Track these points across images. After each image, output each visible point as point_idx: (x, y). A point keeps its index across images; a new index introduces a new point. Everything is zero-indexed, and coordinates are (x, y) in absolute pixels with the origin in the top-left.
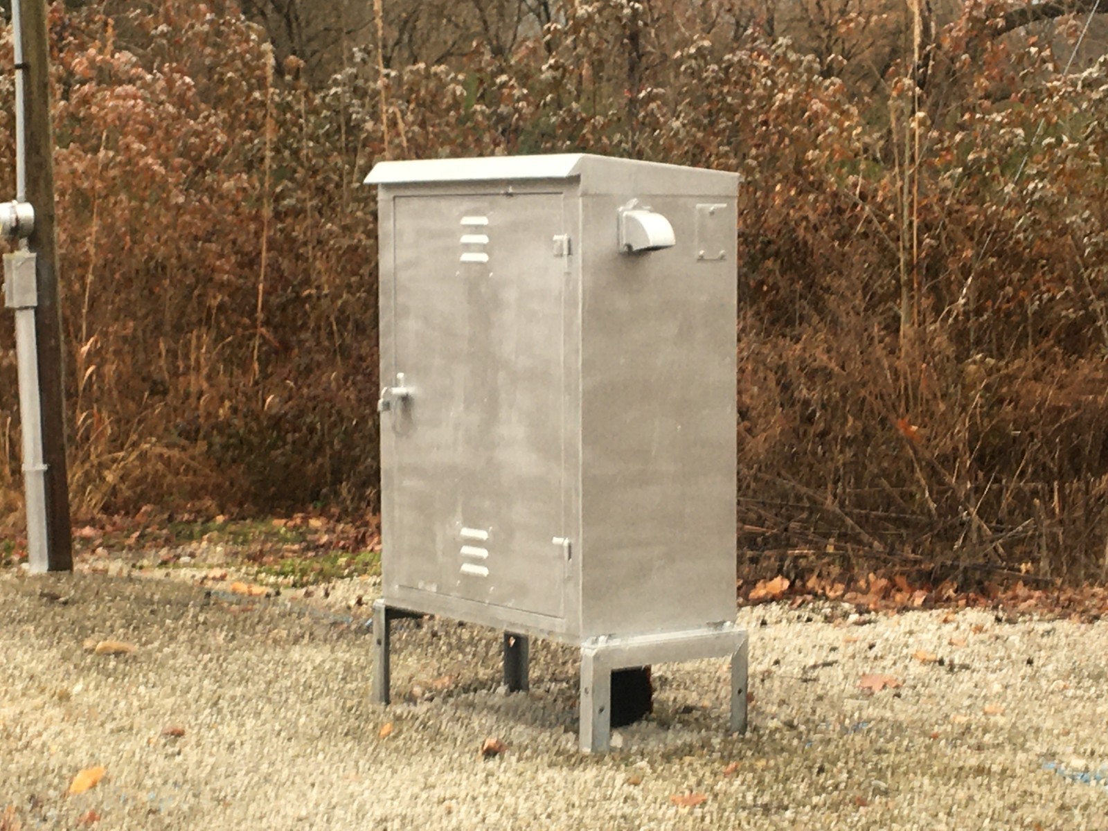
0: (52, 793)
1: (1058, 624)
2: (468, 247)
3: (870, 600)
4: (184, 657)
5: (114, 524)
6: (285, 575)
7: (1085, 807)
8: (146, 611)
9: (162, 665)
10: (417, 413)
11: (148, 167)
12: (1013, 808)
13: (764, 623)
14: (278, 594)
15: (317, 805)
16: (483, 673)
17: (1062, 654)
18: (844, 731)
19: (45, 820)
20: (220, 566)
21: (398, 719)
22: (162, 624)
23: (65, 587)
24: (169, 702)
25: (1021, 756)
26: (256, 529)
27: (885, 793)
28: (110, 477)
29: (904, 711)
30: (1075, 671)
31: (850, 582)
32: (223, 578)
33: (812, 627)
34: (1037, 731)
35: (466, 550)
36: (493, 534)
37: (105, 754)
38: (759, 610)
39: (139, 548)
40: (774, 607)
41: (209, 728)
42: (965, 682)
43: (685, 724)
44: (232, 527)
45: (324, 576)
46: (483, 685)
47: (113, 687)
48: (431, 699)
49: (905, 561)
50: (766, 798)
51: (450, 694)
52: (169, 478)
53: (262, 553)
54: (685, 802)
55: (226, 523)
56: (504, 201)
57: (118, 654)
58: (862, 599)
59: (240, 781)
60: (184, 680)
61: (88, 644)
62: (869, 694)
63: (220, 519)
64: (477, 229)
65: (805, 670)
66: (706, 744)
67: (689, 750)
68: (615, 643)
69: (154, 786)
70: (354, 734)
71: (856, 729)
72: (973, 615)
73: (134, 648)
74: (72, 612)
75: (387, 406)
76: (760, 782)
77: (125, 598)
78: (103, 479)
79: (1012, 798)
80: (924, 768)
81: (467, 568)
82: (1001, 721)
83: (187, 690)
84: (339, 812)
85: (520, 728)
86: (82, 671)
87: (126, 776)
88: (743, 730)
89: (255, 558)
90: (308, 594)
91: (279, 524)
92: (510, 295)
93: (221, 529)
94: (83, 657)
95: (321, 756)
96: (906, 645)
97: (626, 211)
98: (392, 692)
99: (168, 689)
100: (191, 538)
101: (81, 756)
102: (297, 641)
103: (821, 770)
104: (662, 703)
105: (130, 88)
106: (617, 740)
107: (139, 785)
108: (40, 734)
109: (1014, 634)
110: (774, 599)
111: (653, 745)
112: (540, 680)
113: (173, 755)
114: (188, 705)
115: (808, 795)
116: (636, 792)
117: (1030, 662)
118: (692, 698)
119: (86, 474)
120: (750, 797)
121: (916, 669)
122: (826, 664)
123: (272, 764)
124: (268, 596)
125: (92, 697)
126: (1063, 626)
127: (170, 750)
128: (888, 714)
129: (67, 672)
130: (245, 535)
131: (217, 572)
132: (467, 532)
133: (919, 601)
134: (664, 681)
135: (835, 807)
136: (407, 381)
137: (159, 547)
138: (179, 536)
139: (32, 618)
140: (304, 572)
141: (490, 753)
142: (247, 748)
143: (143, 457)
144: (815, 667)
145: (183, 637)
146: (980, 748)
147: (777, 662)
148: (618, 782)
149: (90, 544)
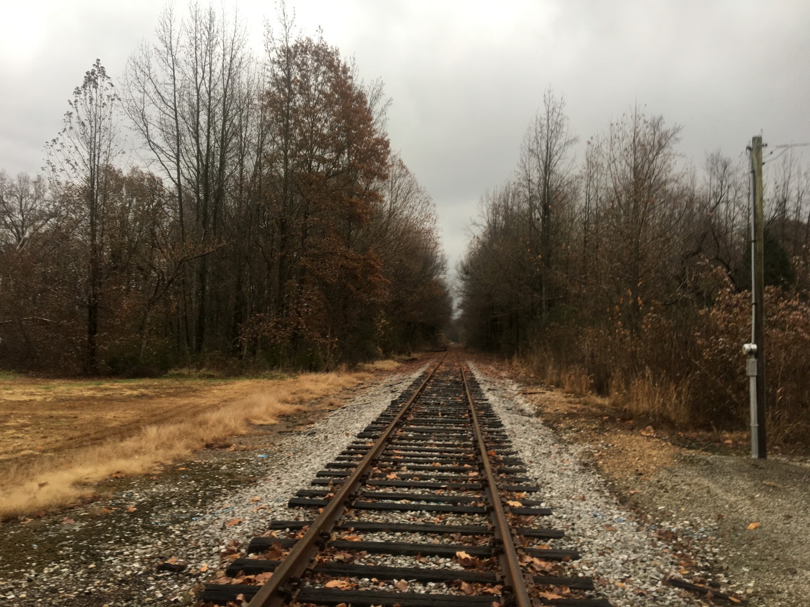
0: (741, 528)
4: (797, 491)
5: (786, 446)
8: (788, 475)
9: (789, 493)
19: (737, 536)
22: (792, 480)
23: (762, 463)
24: (789, 506)
28: (786, 432)
37: (762, 518)
39: (793, 455)
41: (802, 517)
47: (770, 497)
52: (807, 434)
57: (774, 487)
60: (795, 499)
61: (764, 482)
69: (777, 533)
73: (780, 486)
74: (762, 471)
77: (781, 469)
78: (784, 432)
83: (796, 502)
86: (760, 490)
87: (768, 528)
94: (761, 486)
99: (789, 501)
101: (754, 518)
105: (798, 312)
107: (772, 532)
108: (741, 508)
113: (786, 524)
114: (795, 508)
119: (779, 430)
125: (762, 500)
127: (786, 522)
129: (755, 490)
137: (800, 455)
139: (747, 471)
143: (798, 426)
145: (799, 485)
149: (776, 451)
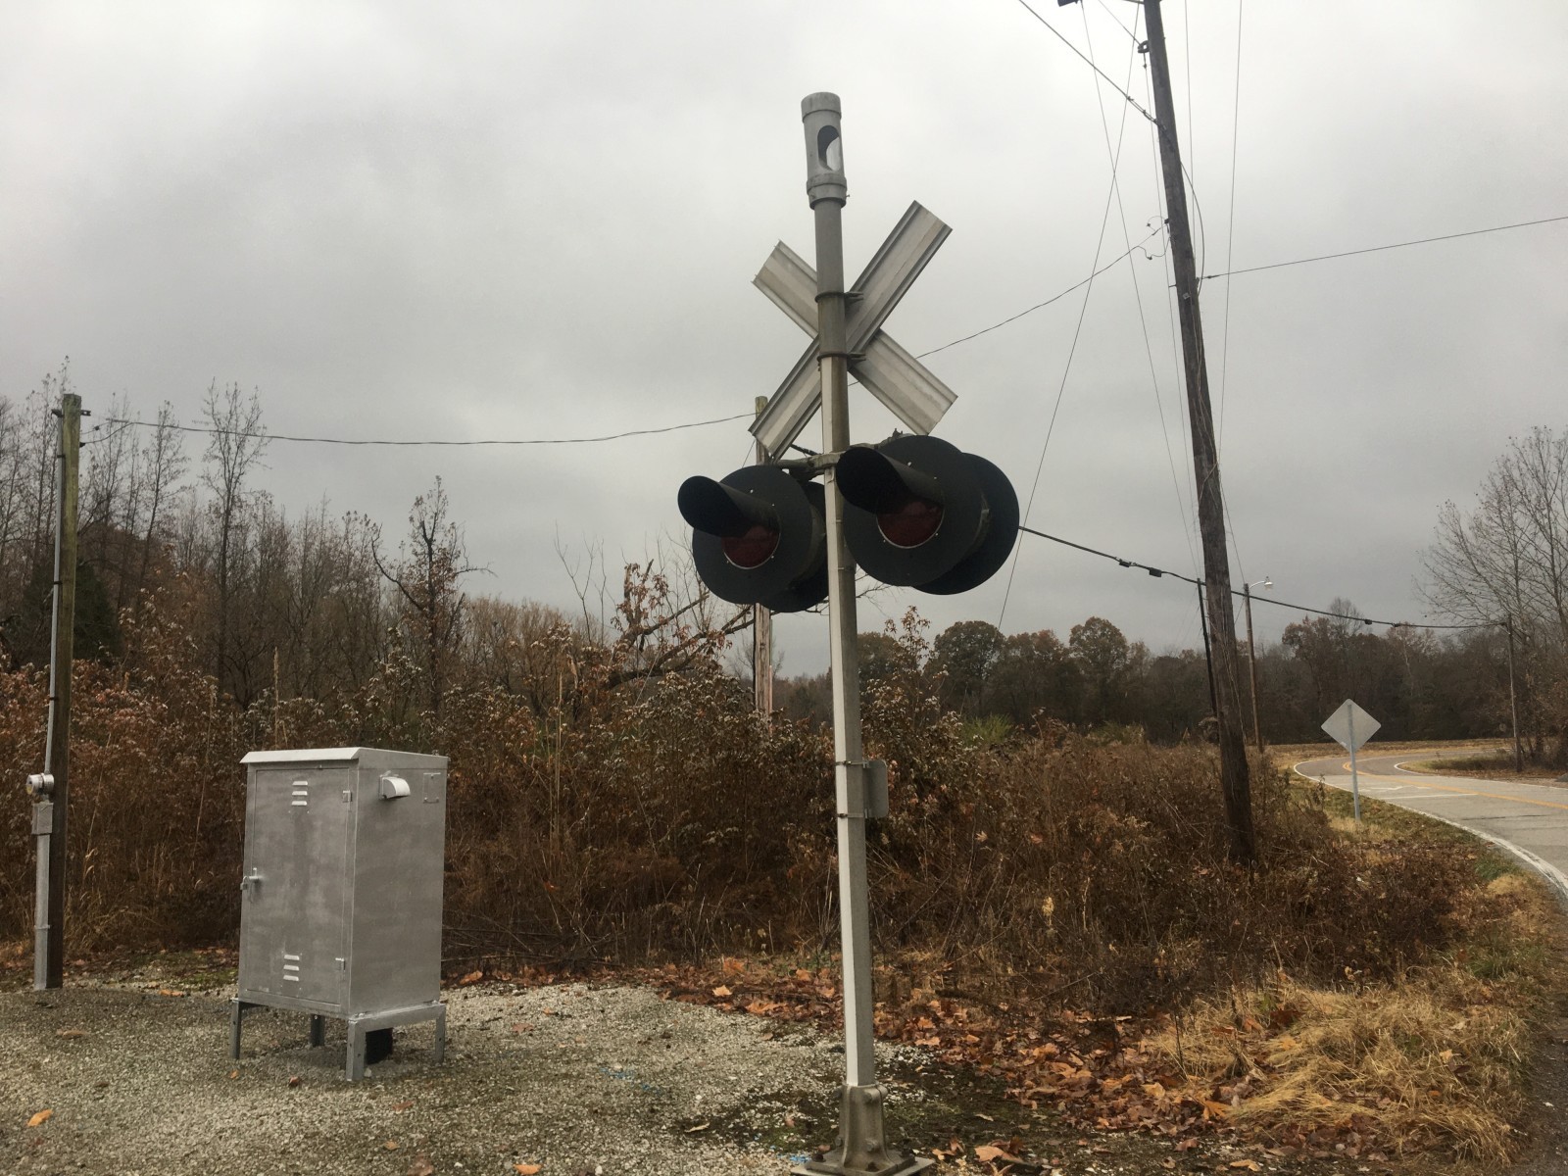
0: (15, 1128)
1: (619, 989)
2: (296, 798)
3: (524, 981)
4: (118, 1037)
5: (97, 957)
6: (196, 983)
7: (618, 1093)
8: (101, 1010)
9: (103, 1043)
10: (264, 889)
11: (136, 753)
12: (581, 1095)
13: (466, 998)
14: (189, 995)
15: (183, 1125)
16: (299, 1036)
17: (619, 1006)
18: (499, 1056)
19: (7, 1145)
20: (157, 980)
21: (243, 1067)
22: (109, 1017)
23: (54, 997)
24: (102, 1066)
25: (590, 1065)
26: (183, 957)
27: (512, 1093)
28: (98, 930)
29: (533, 1044)
30: (625, 1016)
31: (514, 971)
32: (157, 987)
33: (492, 998)
34: (601, 1049)
35: (287, 967)
36: (302, 958)
37: (57, 1101)
38: (465, 990)
39: (109, 972)
40: (473, 988)
41: (125, 1080)
42: (568, 1024)
43: (410, 1059)
44: (169, 956)
45: (220, 983)
46: (297, 1043)
47: (69, 1058)
48: (264, 1055)
49: (545, 959)
50: (447, 1101)
51: (277, 1051)
52: (135, 928)
53: (185, 971)
54: (400, 1107)
55: (166, 954)
56: (318, 773)
57: (76, 1037)
58: (521, 981)
59: (139, 1111)
60: (115, 1051)
61: (59, 1032)
62: (515, 1035)
63: (163, 951)
64: (302, 788)
65: (483, 1023)
66: (420, 1071)
67: (409, 1075)
68: (369, 1016)
69: (82, 1119)
70: (215, 1079)
71: (505, 1057)
72: (577, 987)
73: (87, 1033)
74: (54, 1013)
75: (246, 886)
76: (446, 1092)
77: (89, 1002)
78: (94, 931)
79: (580, 1090)
80: (537, 1077)
81: (287, 977)
82: (583, 1045)
83: (116, 1058)
84: (195, 1128)
85: (314, 1069)
86: (51, 1049)
87: (66, 1114)
88: (441, 1062)
89: (179, 974)
90: (208, 994)
91: (198, 953)
92: (318, 823)
93: (163, 958)
94: (53, 1041)
95: (192, 1094)
96: (540, 1006)
97: (384, 777)
98: (242, 1051)
99: (103, 1058)
100: (143, 963)
101: (40, 1103)
102: (190, 1024)
103: (481, 1082)
104: (398, 1048)
105: (129, 710)
106: (369, 1073)
107: (73, 1120)
108: (16, 1091)
109: (596, 996)
110: (474, 983)
111: (390, 1074)
112: (332, 1038)
113: (98, 1099)
114: (114, 1067)
115: (470, 1098)
116: (372, 1102)
117: (603, 1011)
118: (417, 1044)
119: (84, 929)
120: (438, 1100)
121: (543, 1019)
122: (497, 1019)
123: (160, 1101)
124: (183, 996)
125: (55, 1065)
126: (622, 990)
127: (97, 1096)
128: (524, 1046)
129: (42, 1051)
130: (176, 961)
131: (154, 984)
132: (288, 957)
133: (550, 980)
134: (403, 1034)
135: (484, 1103)
136: (258, 873)
137: (122, 970)
138: (135, 963)
139: (27, 1018)
140: (207, 981)
141: (293, 1085)
142: (147, 1092)
143: (120, 918)
144: (489, 1021)
145: (120, 1024)
146: (568, 1063)
147: (468, 1020)
148: (364, 1098)
149: (79, 970)
